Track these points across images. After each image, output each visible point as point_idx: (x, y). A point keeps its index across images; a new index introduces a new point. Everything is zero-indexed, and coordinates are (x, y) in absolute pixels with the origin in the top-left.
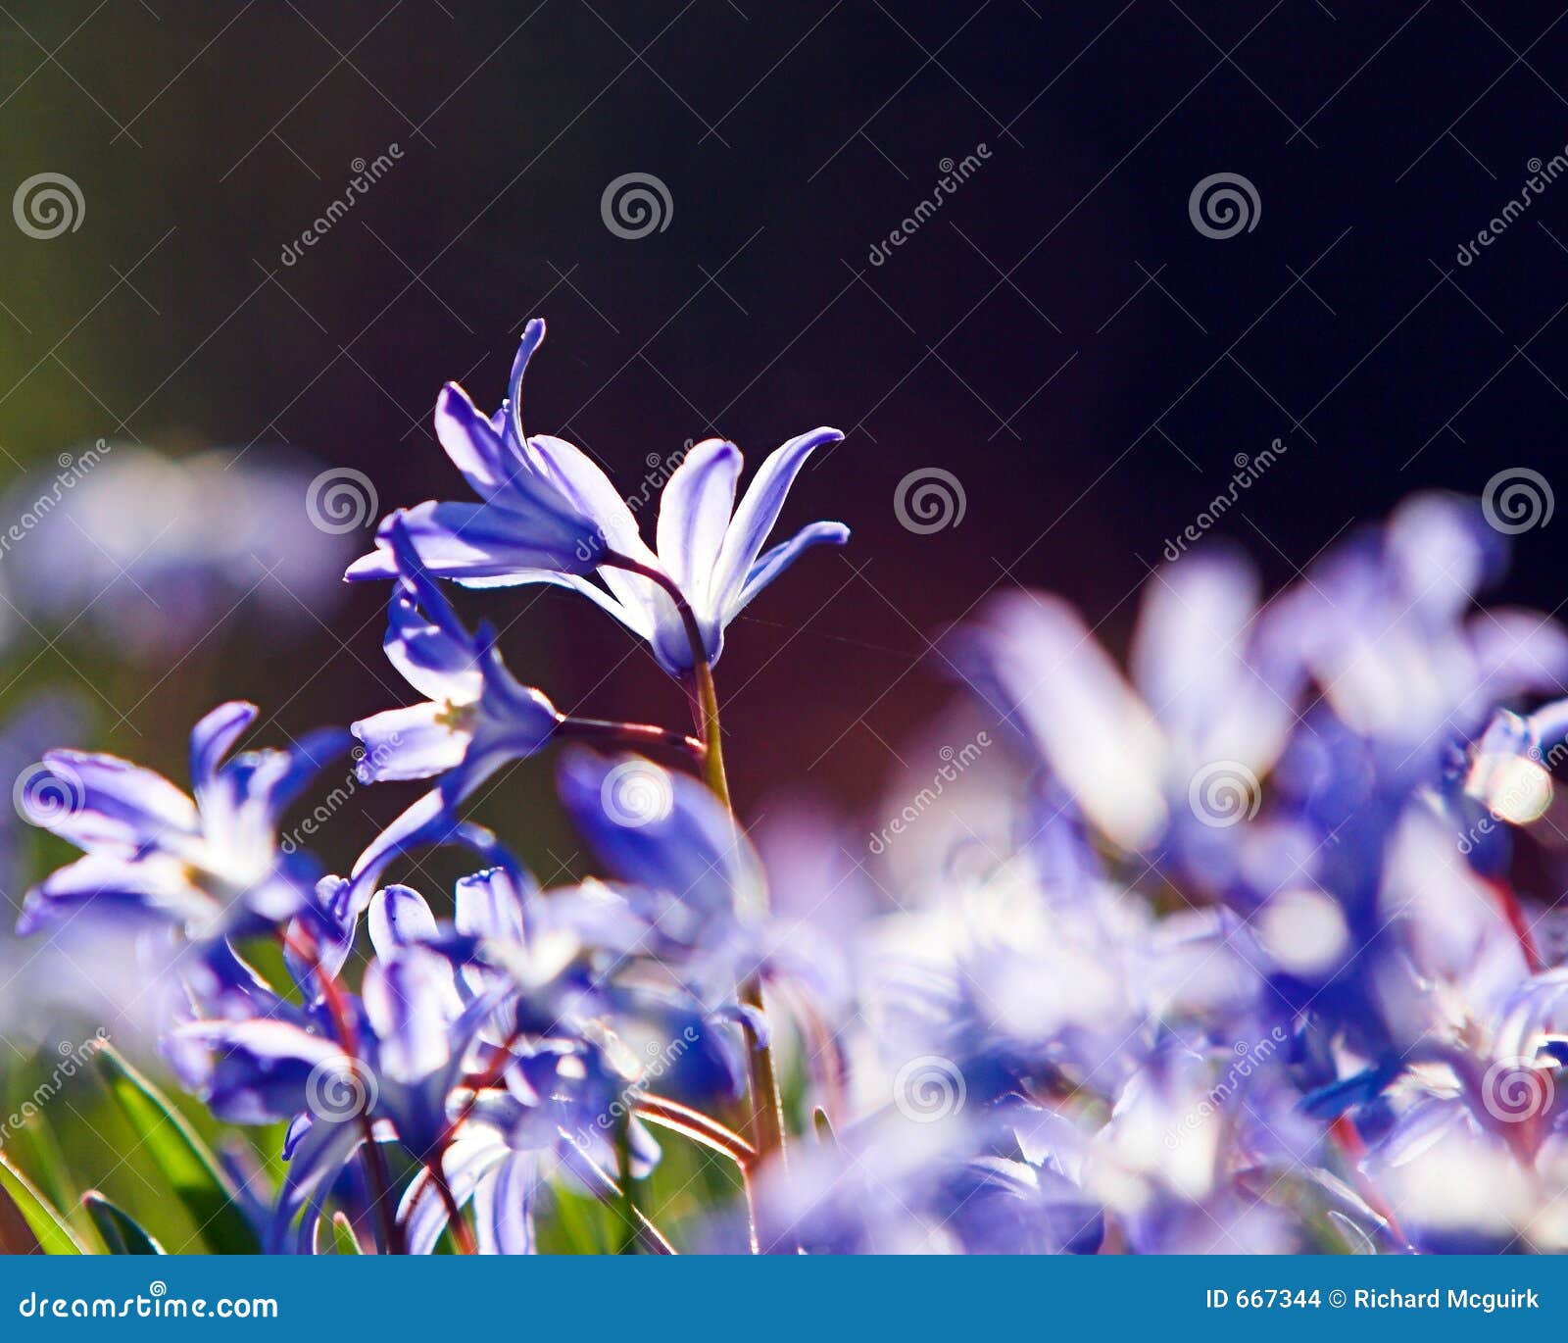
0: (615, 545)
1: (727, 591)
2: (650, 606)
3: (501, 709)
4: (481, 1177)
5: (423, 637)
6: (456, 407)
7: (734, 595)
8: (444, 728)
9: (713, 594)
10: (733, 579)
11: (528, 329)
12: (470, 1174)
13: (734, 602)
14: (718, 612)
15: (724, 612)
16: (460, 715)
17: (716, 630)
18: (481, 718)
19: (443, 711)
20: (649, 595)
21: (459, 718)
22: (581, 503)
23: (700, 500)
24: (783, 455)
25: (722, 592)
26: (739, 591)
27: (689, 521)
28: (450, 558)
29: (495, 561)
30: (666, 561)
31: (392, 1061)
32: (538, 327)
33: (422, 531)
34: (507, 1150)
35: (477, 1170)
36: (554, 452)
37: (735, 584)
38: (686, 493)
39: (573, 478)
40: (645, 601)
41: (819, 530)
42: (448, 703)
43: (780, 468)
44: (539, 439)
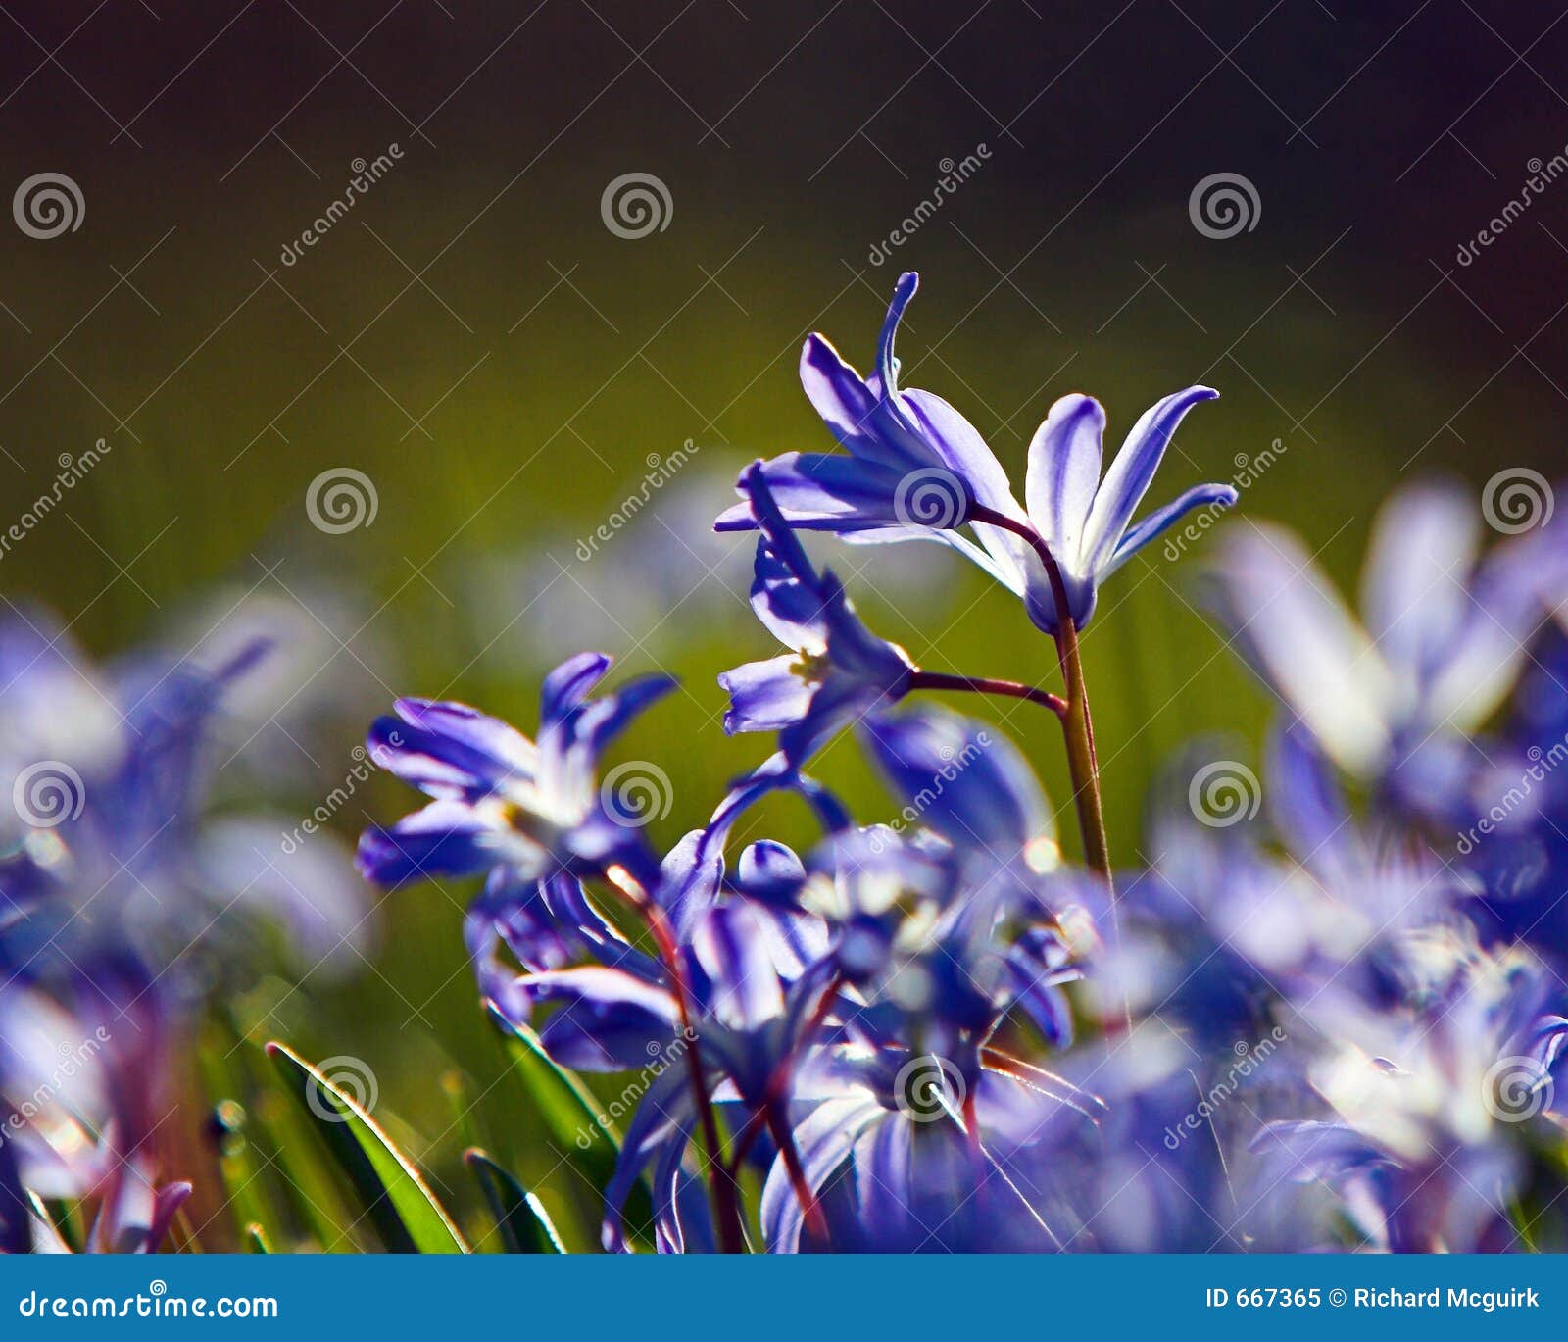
0: (987, 501)
1: (1100, 548)
2: (1022, 563)
3: (853, 660)
4: (859, 1136)
5: (786, 587)
6: (822, 359)
7: (1107, 555)
8: (799, 680)
9: (1084, 552)
10: (1106, 537)
11: (900, 281)
12: (846, 1134)
13: (1108, 560)
14: (1090, 570)
15: (1097, 569)
16: (813, 666)
17: (1088, 587)
18: (833, 668)
19: (798, 660)
20: (1020, 552)
21: (812, 668)
22: (953, 458)
23: (1068, 455)
24: (1157, 414)
25: (1094, 550)
26: (1114, 550)
27: (1058, 477)
28: (815, 509)
29: (861, 514)
30: (1037, 518)
31: (725, 1007)
32: (912, 279)
33: (784, 482)
34: (881, 1110)
35: (853, 1128)
36: (925, 405)
37: (1108, 543)
38: (1052, 449)
39: (944, 432)
40: (1017, 557)
41: (1204, 491)
42: (804, 653)
43: (1155, 426)
44: (908, 392)
